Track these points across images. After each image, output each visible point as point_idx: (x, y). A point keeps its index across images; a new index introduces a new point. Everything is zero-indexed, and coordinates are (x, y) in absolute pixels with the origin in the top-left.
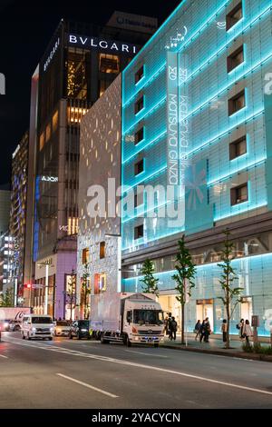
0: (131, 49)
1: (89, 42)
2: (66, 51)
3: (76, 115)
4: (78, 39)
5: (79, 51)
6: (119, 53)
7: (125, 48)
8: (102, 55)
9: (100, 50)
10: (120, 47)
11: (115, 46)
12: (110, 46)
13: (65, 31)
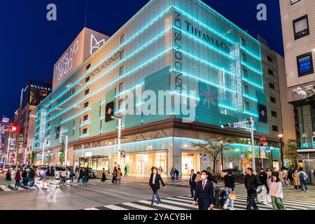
1: (37, 87)
2: (30, 89)
3: (31, 107)
4: (34, 86)
5: (35, 89)
6: (47, 91)
7: (49, 89)
8: (42, 91)
11: (46, 89)
12: (44, 88)
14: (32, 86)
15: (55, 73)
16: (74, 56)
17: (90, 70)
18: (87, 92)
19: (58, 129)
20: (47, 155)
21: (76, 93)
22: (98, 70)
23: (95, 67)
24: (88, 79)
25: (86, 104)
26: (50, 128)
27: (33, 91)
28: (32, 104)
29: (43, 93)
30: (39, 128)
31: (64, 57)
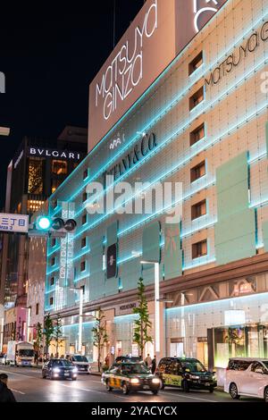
0: (76, 156)
1: (44, 153)
2: (28, 159)
3: (33, 205)
4: (37, 151)
5: (38, 159)
6: (67, 159)
7: (71, 155)
8: (55, 161)
9: (53, 158)
10: (68, 155)
11: (64, 155)
12: (60, 154)
13: (28, 145)
14: (33, 151)
15: (93, 103)
16: (148, 47)
17: (203, 70)
18: (196, 134)
19: (112, 251)
20: (94, 323)
21: (162, 144)
22: (230, 63)
23: (221, 57)
24: (195, 99)
25: (196, 171)
26: (86, 250)
27: (36, 164)
28: (33, 196)
29: (58, 166)
30: (57, 254)
31: (117, 57)
